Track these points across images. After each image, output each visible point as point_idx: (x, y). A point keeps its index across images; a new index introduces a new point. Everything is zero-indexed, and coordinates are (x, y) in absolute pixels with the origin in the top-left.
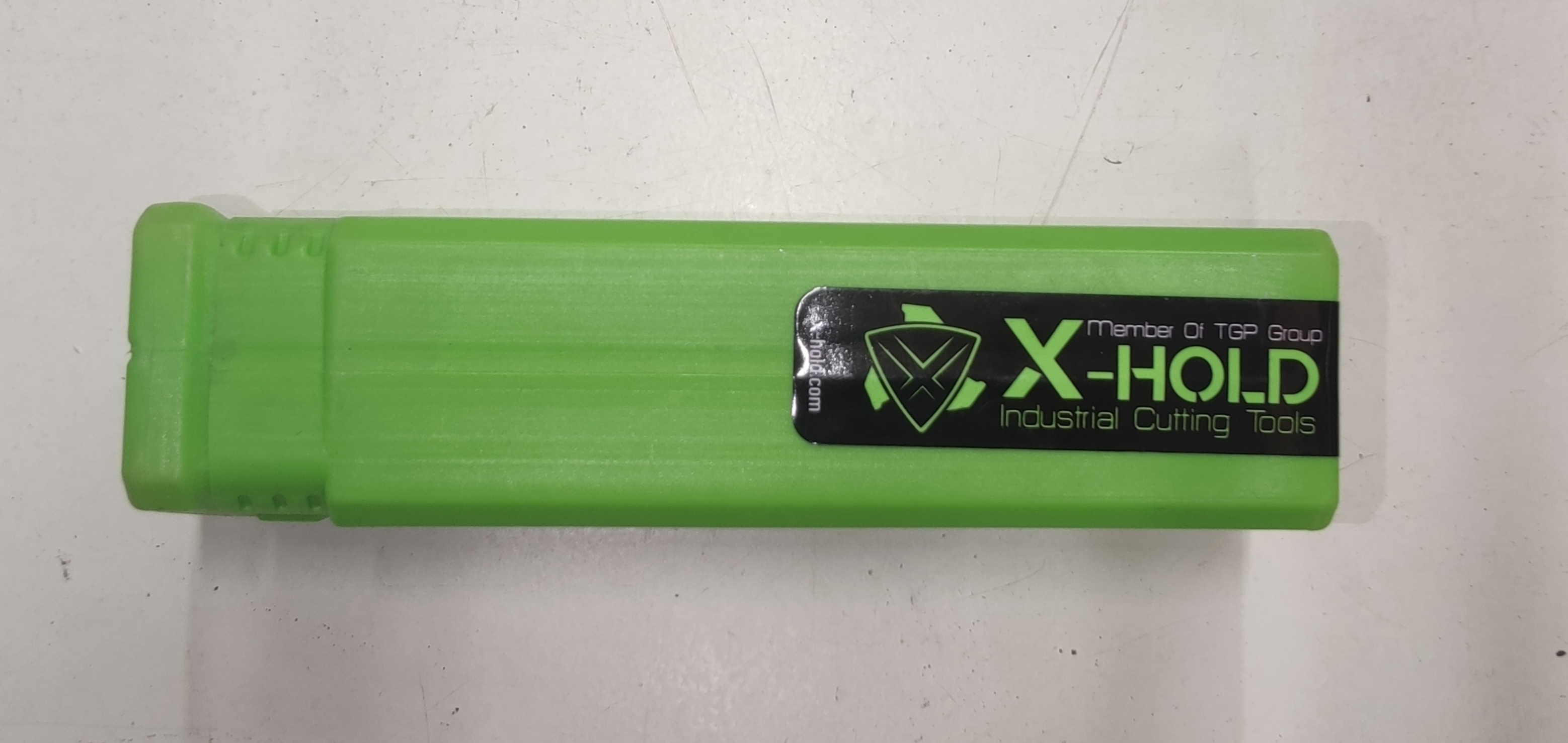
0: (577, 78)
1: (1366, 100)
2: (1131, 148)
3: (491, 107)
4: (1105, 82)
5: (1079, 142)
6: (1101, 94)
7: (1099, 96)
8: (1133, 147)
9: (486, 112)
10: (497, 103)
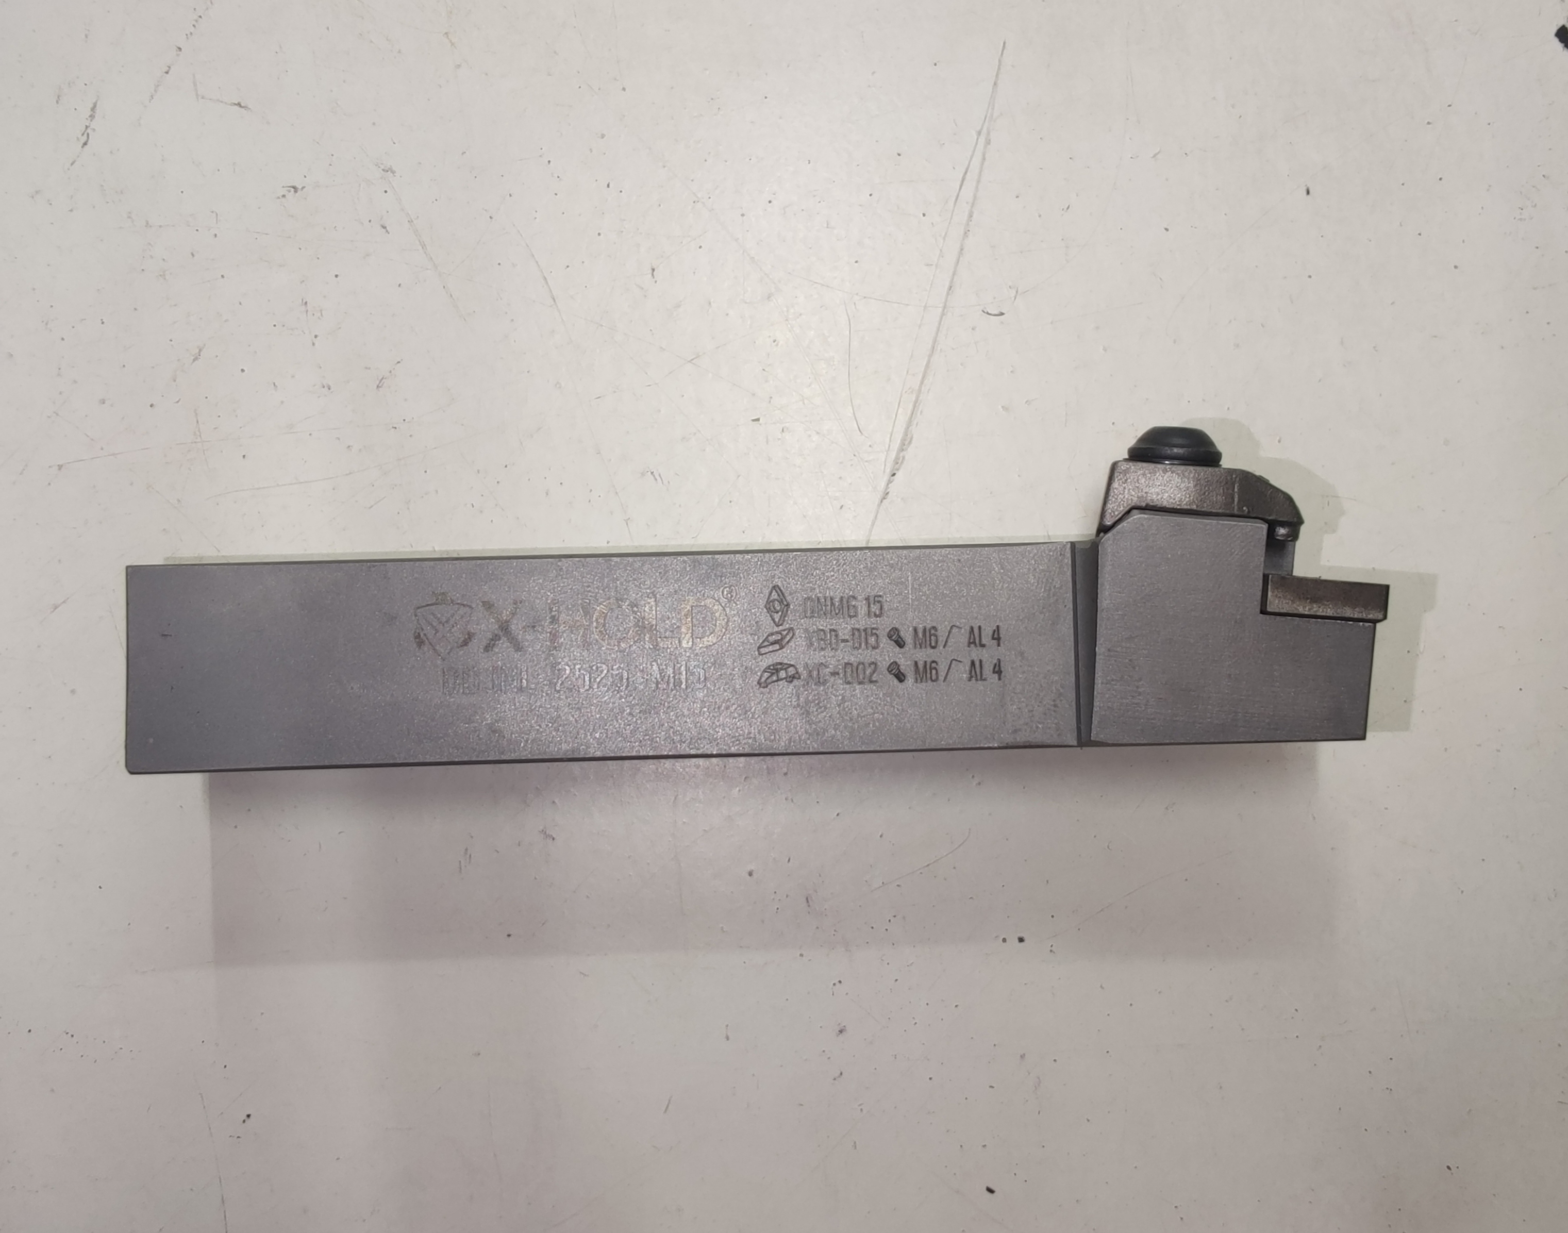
0: (302, 300)
1: (1305, 193)
2: (1015, 292)
3: (198, 351)
4: (971, 216)
5: (948, 294)
6: (969, 231)
7: (966, 233)
8: (1017, 292)
9: (193, 358)
10: (205, 345)
